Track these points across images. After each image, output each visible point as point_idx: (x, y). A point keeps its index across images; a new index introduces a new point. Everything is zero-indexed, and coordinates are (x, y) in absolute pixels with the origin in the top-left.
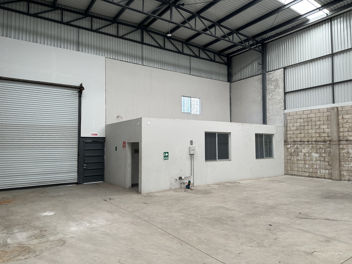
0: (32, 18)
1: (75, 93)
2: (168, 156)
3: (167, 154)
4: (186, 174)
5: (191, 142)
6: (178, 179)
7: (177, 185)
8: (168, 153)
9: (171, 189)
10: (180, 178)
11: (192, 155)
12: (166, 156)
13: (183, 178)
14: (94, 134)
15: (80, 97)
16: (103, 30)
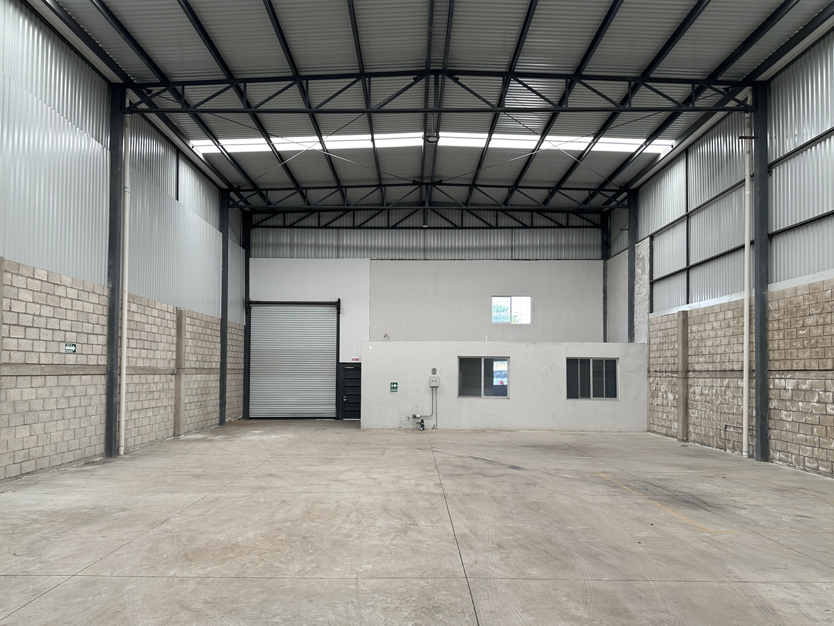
0: (289, 229)
1: (334, 309)
2: (397, 387)
3: (395, 386)
4: (424, 410)
5: (434, 371)
6: (411, 417)
7: (411, 424)
8: (396, 384)
9: (400, 429)
10: (415, 417)
11: (434, 388)
12: (394, 387)
13: (417, 416)
14: (355, 359)
15: (338, 313)
16: (369, 224)
